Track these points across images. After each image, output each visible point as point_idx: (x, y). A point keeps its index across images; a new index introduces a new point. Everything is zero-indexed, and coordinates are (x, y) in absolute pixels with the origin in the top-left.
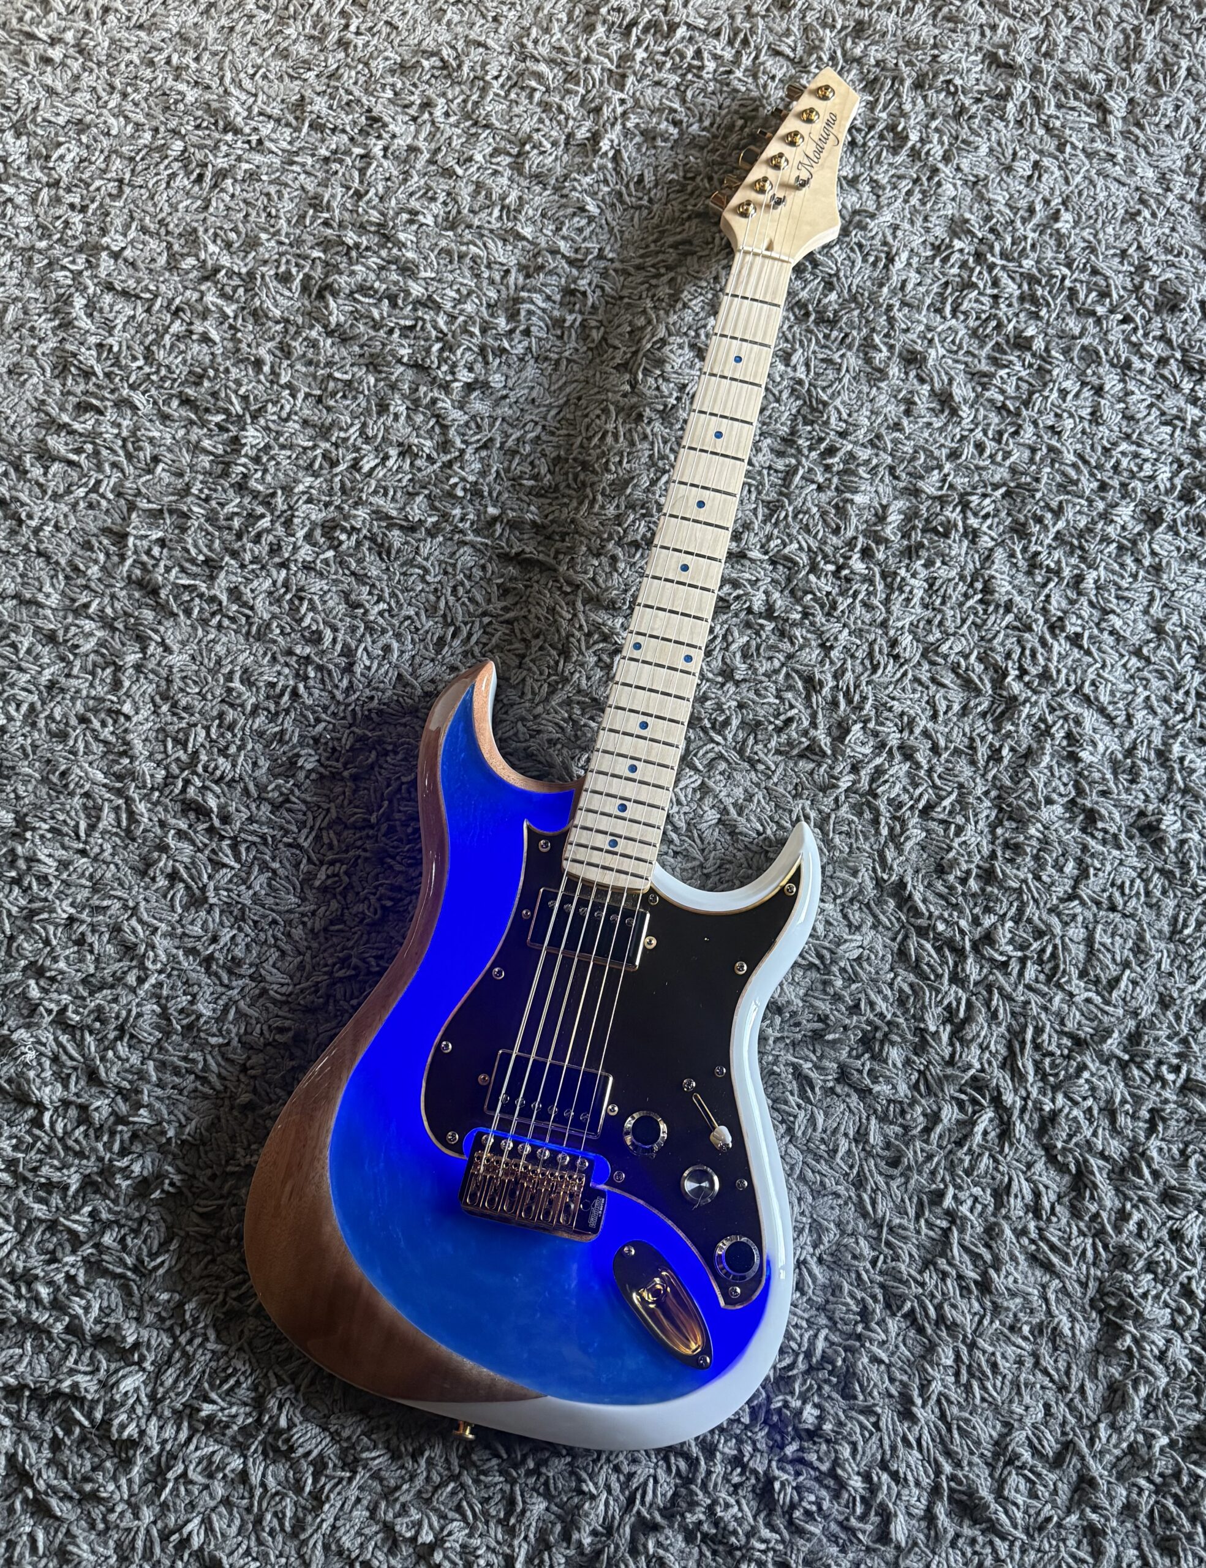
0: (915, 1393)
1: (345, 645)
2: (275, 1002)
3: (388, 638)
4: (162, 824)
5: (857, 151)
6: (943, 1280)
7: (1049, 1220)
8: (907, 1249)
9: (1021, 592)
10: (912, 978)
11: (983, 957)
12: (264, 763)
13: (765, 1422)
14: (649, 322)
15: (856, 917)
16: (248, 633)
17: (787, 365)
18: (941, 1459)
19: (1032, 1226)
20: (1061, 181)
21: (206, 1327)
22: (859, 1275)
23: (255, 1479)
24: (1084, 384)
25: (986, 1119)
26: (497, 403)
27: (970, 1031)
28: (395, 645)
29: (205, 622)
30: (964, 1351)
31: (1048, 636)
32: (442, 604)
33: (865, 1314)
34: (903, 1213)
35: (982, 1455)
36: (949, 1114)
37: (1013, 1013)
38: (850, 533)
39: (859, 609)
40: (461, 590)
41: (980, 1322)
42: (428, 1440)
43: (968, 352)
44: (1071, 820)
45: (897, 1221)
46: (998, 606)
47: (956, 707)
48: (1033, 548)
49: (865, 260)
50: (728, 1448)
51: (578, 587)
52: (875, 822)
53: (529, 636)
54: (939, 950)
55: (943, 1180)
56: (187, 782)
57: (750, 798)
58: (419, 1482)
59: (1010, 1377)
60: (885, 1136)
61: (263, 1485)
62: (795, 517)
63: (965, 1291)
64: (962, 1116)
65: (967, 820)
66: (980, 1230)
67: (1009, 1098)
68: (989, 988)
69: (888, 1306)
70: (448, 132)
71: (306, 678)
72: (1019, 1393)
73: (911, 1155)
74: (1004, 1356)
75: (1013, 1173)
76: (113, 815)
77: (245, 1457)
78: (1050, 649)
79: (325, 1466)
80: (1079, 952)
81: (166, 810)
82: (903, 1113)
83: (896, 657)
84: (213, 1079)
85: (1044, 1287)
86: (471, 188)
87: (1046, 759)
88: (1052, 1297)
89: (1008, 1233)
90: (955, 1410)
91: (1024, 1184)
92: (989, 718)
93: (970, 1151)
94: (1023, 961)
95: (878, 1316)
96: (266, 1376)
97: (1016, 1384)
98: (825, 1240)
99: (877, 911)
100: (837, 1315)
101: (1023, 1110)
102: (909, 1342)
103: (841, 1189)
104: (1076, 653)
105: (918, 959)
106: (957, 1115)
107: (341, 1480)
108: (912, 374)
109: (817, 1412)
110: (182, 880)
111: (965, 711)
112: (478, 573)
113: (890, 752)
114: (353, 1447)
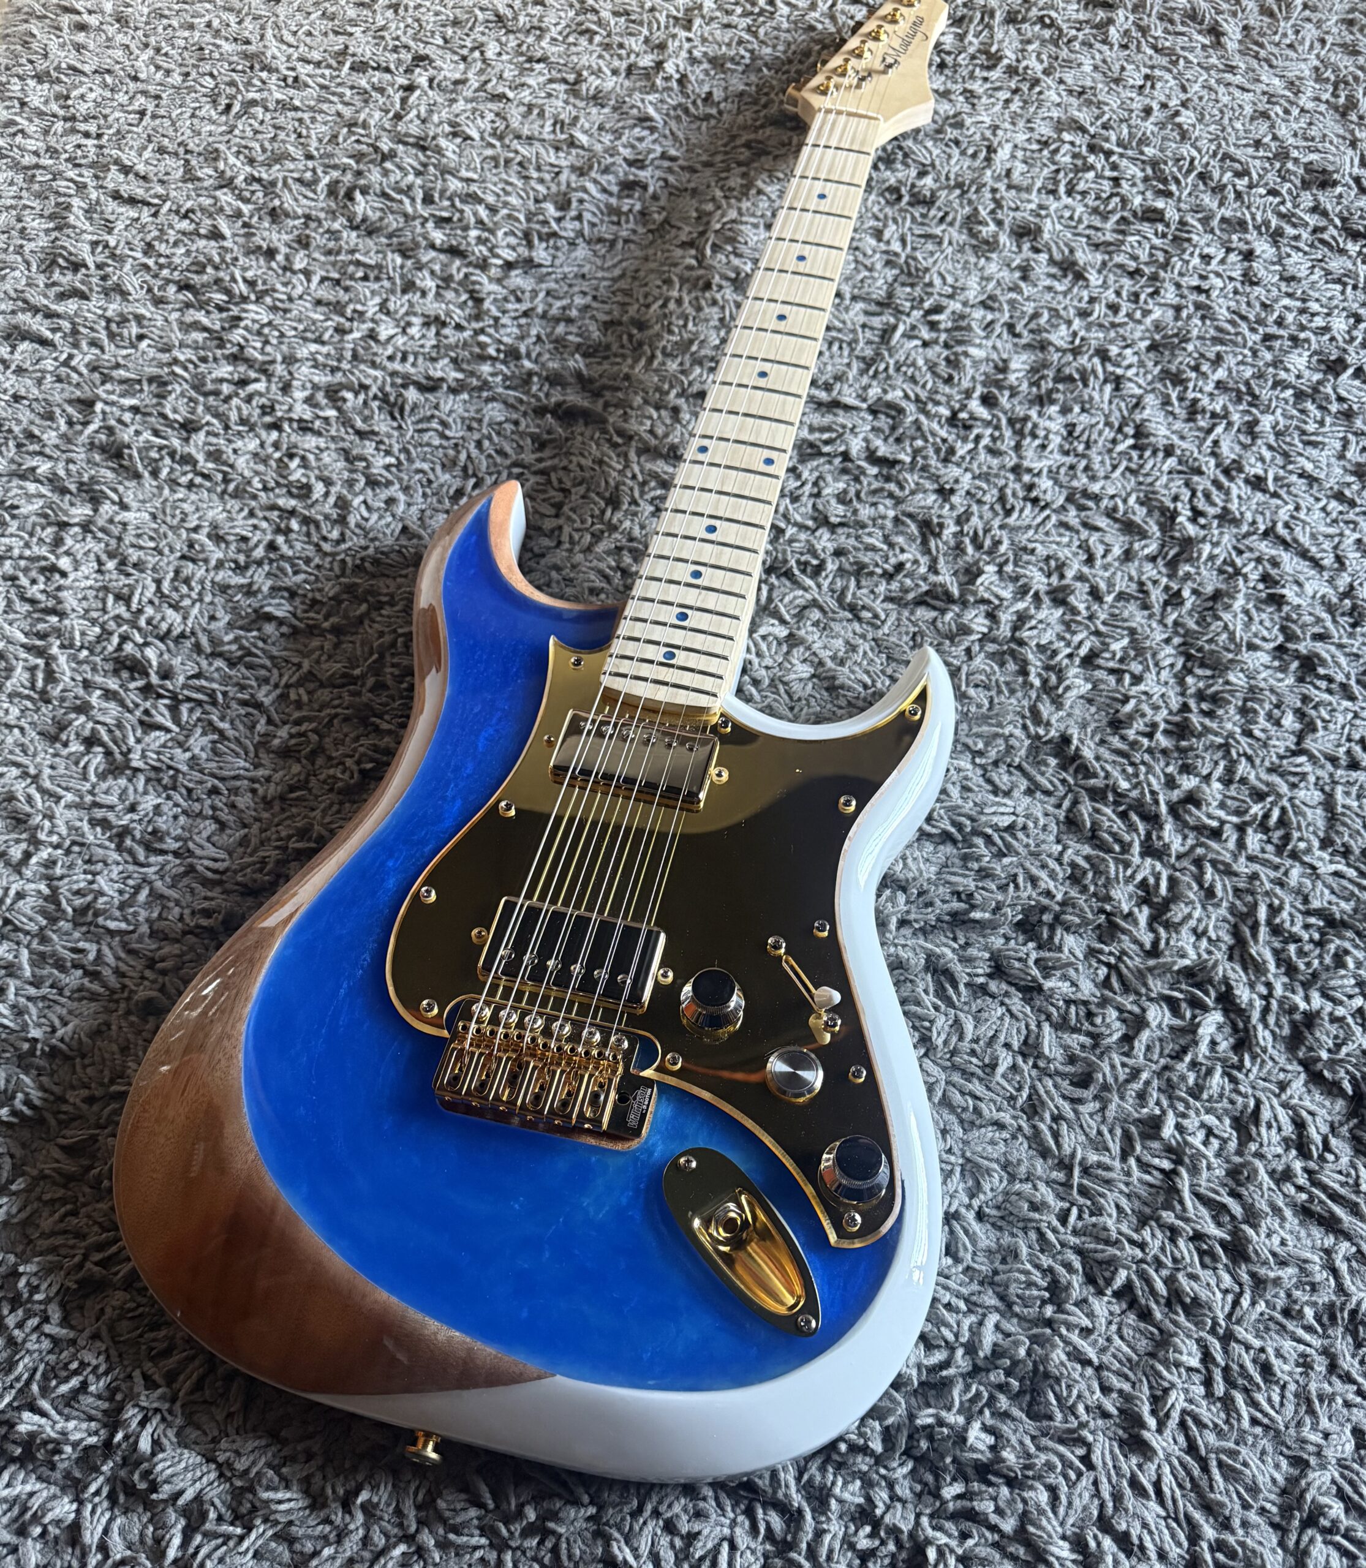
0: (1146, 1409)
1: (340, 498)
2: (205, 882)
3: (394, 491)
4: (87, 685)
5: (947, 72)
6: (1173, 1241)
7: (1321, 1157)
8: (1110, 1200)
9: (1182, 438)
10: (1087, 850)
11: (1185, 824)
12: (224, 618)
13: (907, 1453)
14: (719, 207)
15: (1002, 778)
16: (224, 492)
17: (880, 240)
18: (1198, 1516)
19: (1298, 1166)
20: (1178, 89)
21: (48, 1301)
22: (1041, 1235)
23: (91, 1536)
24: (1229, 250)
25: (1211, 1023)
26: (541, 279)
27: (1177, 912)
28: (402, 497)
29: (173, 483)
30: (1215, 1346)
31: (1222, 479)
32: (463, 456)
33: (1056, 1292)
34: (1100, 1146)
35: (1263, 1511)
36: (1158, 1016)
37: (1237, 891)
38: (966, 384)
39: (983, 456)
40: (486, 443)
41: (1236, 1303)
42: (369, 1478)
43: (1089, 227)
44: (1283, 669)
45: (1093, 1158)
46: (1155, 453)
47: (1117, 551)
48: (1191, 395)
49: (963, 153)
50: (851, 1493)
51: (631, 438)
52: (1024, 672)
53: (568, 484)
54: (1123, 816)
55: (1158, 1103)
56: (124, 638)
57: (853, 648)
58: (351, 1546)
59: (1292, 1387)
60: (1066, 1048)
61: (103, 1548)
62: (898, 370)
63: (1207, 1256)
64: (1177, 1022)
65: (1147, 668)
66: (1220, 1172)
67: (1243, 994)
68: (1198, 862)
69: (1090, 1279)
70: (499, 66)
71: (288, 531)
72: (1311, 1411)
73: (1107, 1070)
74: (1279, 1354)
75: (1259, 1094)
76: (27, 675)
77: (81, 1503)
78: (1228, 492)
79: (204, 1516)
80: (1318, 817)
81: (94, 670)
82: (1090, 1015)
83: (1035, 501)
84: (107, 972)
85: (1328, 1252)
86: (523, 109)
87: (1239, 603)
88: (1343, 1267)
89: (1263, 1176)
90: (1211, 1438)
91: (1280, 1111)
92: (1160, 562)
93: (1194, 1064)
94: (1241, 829)
95: (1076, 1293)
96: (130, 1377)
97: (1304, 1398)
98: (987, 1187)
99: (1033, 772)
100: (1014, 1289)
101: (1266, 1010)
102: (1127, 1332)
103: (1006, 1117)
104: (1259, 496)
105: (1095, 827)
106: (1168, 1019)
107: (227, 1537)
108: (1026, 246)
109: (990, 1440)
110: (102, 744)
111: (1128, 555)
112: (509, 427)
113: (1037, 596)
114: (251, 1490)
